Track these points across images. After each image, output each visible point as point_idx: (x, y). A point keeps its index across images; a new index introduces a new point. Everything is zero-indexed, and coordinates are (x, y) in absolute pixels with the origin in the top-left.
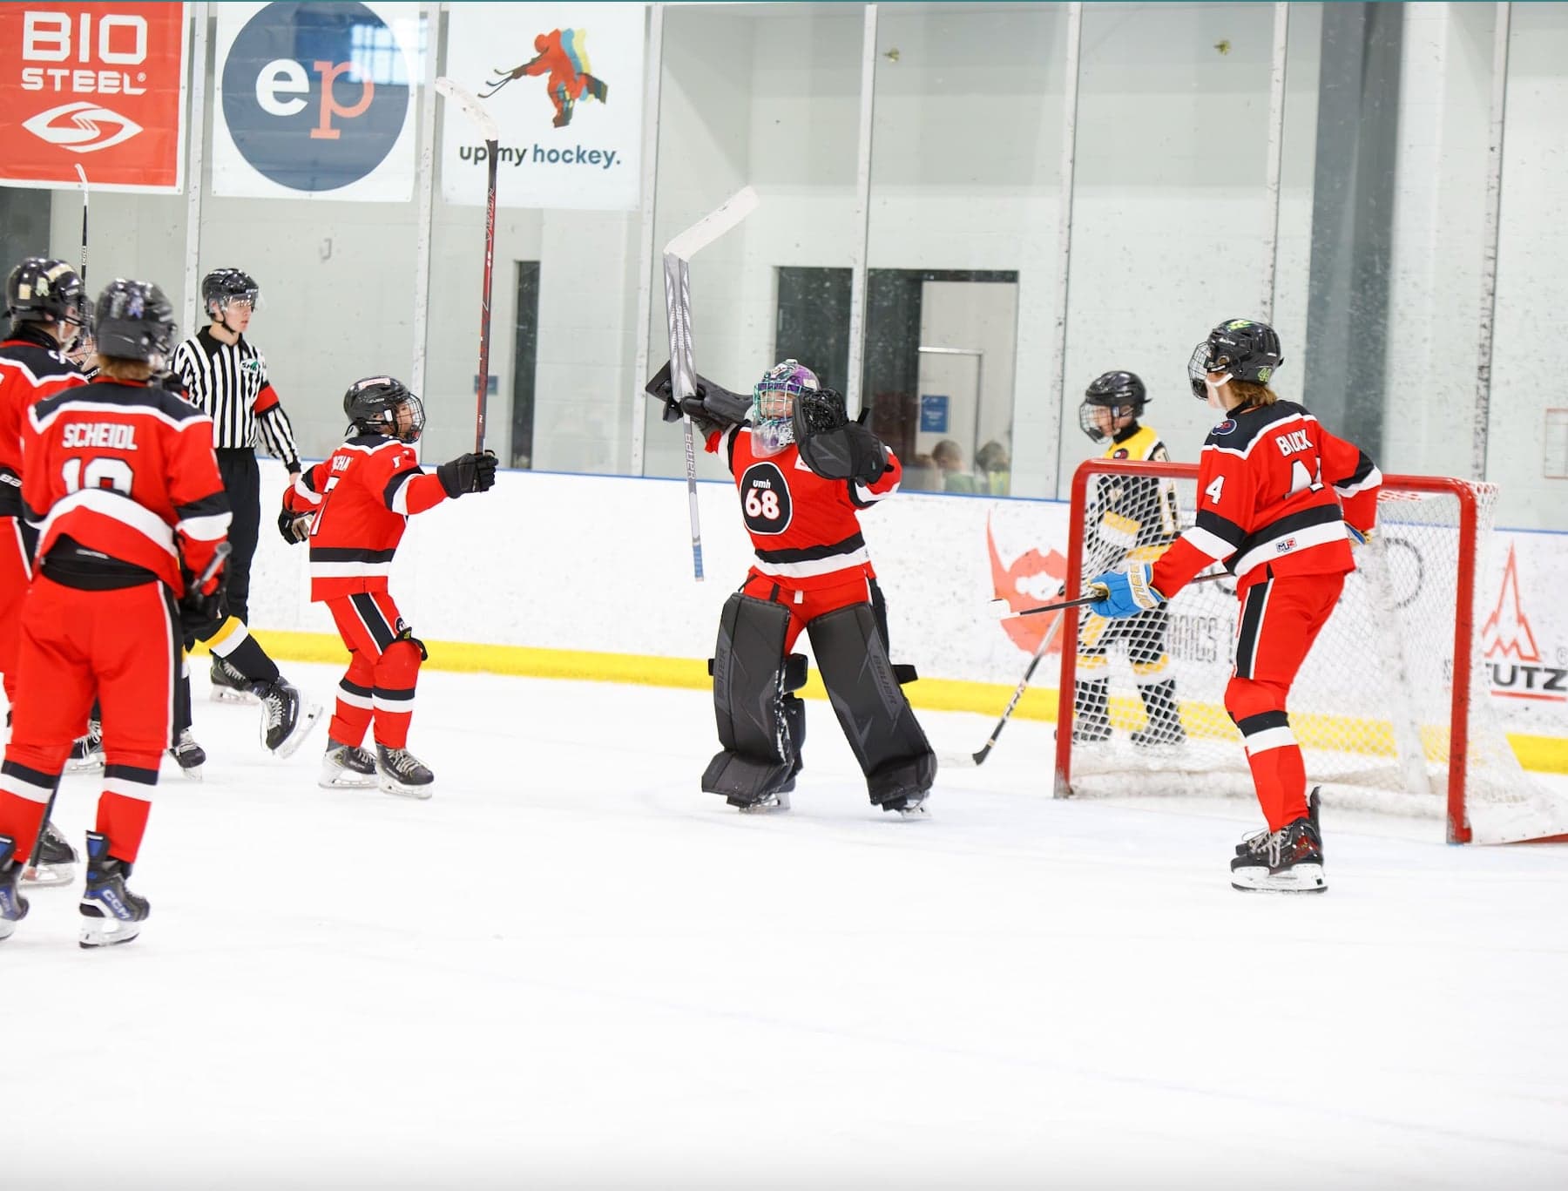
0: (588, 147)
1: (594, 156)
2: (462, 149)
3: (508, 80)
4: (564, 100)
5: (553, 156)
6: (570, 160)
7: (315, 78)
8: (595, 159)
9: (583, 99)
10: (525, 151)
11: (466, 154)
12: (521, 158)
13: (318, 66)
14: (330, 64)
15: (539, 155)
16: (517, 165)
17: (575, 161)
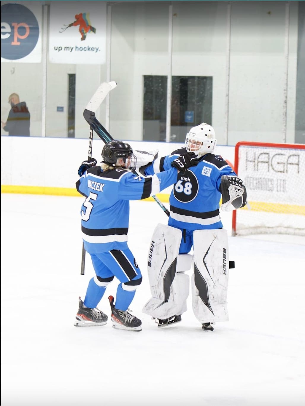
0: (91, 46)
1: (93, 49)
2: (55, 48)
3: (67, 27)
4: (84, 33)
5: (81, 49)
6: (86, 50)
7: (12, 28)
8: (93, 50)
9: (89, 32)
10: (73, 48)
11: (56, 49)
12: (72, 49)
13: (13, 24)
14: (17, 24)
15: (77, 49)
16: (71, 51)
17: (87, 50)
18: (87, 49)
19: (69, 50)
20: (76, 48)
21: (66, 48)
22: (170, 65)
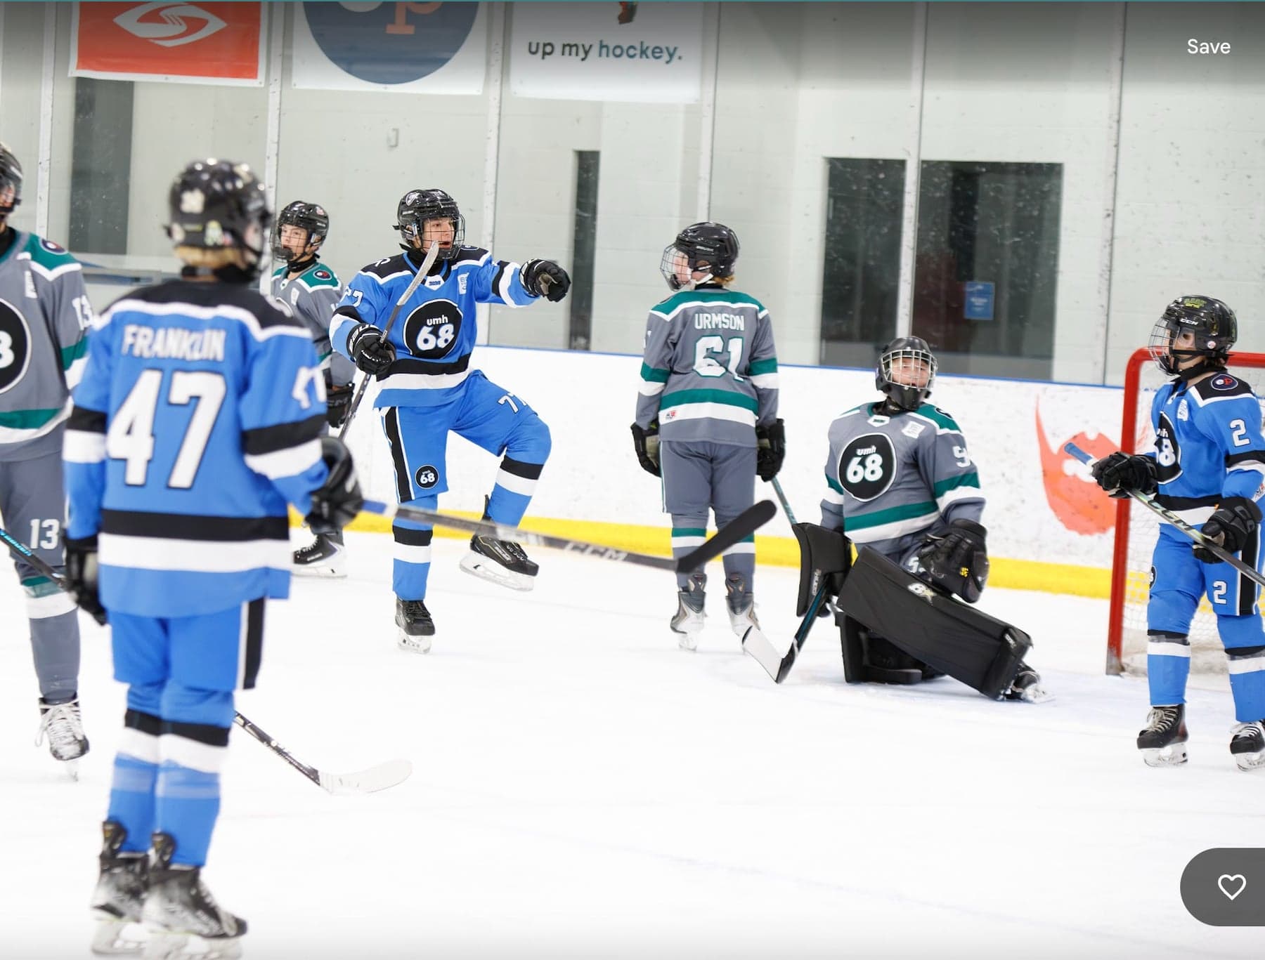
1: (657, 52)
5: (618, 51)
6: (633, 56)
8: (657, 55)
10: (591, 46)
11: (534, 49)
12: (586, 53)
15: (604, 50)
16: (583, 59)
17: (638, 56)
18: (638, 52)
19: (577, 54)
20: (602, 46)
21: (567, 49)
22: (917, 110)
